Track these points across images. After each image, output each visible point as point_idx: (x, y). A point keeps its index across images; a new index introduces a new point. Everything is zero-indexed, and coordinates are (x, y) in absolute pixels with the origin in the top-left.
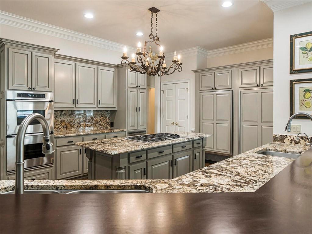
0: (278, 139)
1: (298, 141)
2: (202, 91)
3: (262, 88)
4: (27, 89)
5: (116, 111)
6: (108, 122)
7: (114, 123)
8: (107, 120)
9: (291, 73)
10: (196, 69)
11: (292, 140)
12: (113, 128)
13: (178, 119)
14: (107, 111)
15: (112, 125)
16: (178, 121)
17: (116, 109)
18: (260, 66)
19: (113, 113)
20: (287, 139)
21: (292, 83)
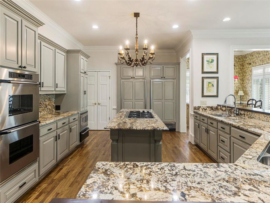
0: (197, 109)
1: (206, 108)
2: (123, 79)
3: (164, 79)
5: (65, 94)
6: (53, 106)
7: (61, 106)
8: (53, 104)
9: (202, 73)
11: (203, 109)
12: (59, 111)
13: (100, 100)
14: (53, 94)
15: (58, 108)
16: (100, 101)
17: (65, 92)
18: (163, 65)
19: (59, 96)
20: (201, 108)
21: (203, 78)
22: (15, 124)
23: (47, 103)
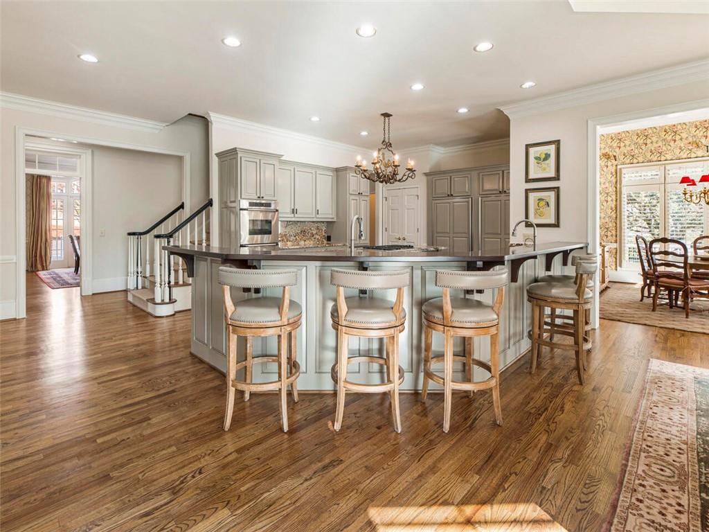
2: (435, 198)
3: (504, 195)
4: (256, 197)
5: (334, 222)
6: (324, 236)
7: (331, 236)
8: (324, 234)
9: (526, 182)
10: (428, 171)
12: (330, 242)
13: (406, 232)
14: (323, 222)
15: (329, 238)
16: (406, 234)
17: (335, 220)
18: (503, 169)
19: (330, 224)
21: (527, 191)
22: (249, 241)
23: (314, 232)
